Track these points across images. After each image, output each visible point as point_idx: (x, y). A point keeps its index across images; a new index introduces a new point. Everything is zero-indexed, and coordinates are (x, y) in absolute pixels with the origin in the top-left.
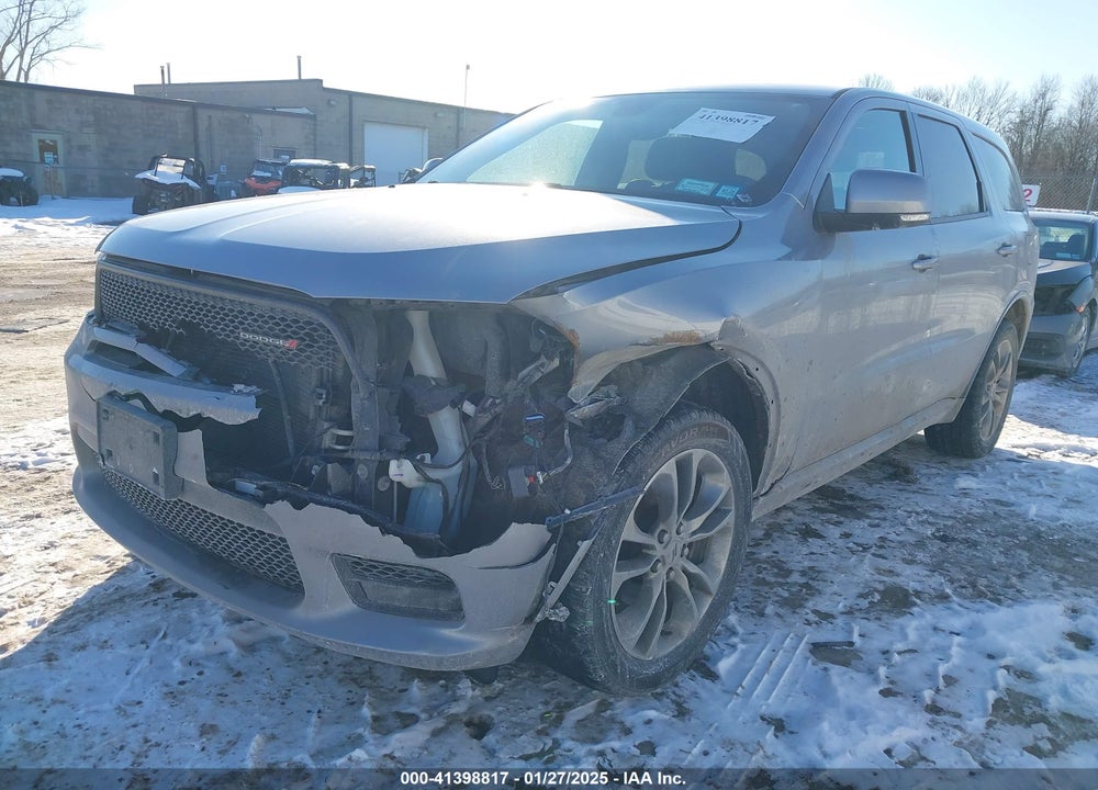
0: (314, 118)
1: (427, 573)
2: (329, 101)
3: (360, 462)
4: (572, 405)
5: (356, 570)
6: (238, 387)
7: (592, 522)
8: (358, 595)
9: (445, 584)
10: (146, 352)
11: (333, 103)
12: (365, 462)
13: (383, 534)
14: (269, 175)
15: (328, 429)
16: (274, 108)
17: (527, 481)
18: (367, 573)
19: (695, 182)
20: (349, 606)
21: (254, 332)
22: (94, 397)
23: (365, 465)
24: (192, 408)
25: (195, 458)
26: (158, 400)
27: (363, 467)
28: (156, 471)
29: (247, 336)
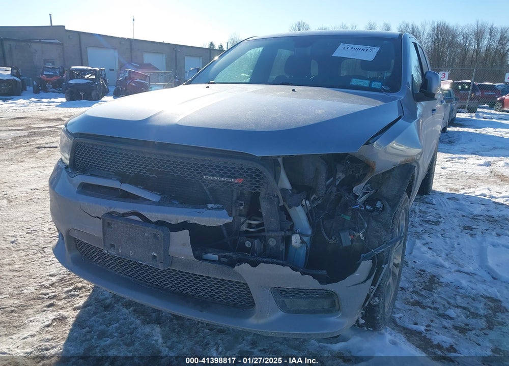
0: (62, 44)
1: (320, 291)
2: (69, 36)
3: (270, 237)
4: (356, 197)
5: (282, 294)
6: (210, 206)
7: (384, 254)
8: (283, 307)
9: (331, 295)
10: (127, 188)
11: (71, 37)
12: (274, 237)
13: (302, 275)
14: (52, 74)
15: (245, 221)
16: (40, 40)
17: (350, 238)
18: (288, 295)
19: (359, 80)
20: (280, 313)
21: (213, 175)
22: (93, 215)
23: (275, 238)
24: (181, 219)
25: (184, 245)
26: (154, 215)
27: (273, 239)
28: (155, 254)
29: (209, 178)
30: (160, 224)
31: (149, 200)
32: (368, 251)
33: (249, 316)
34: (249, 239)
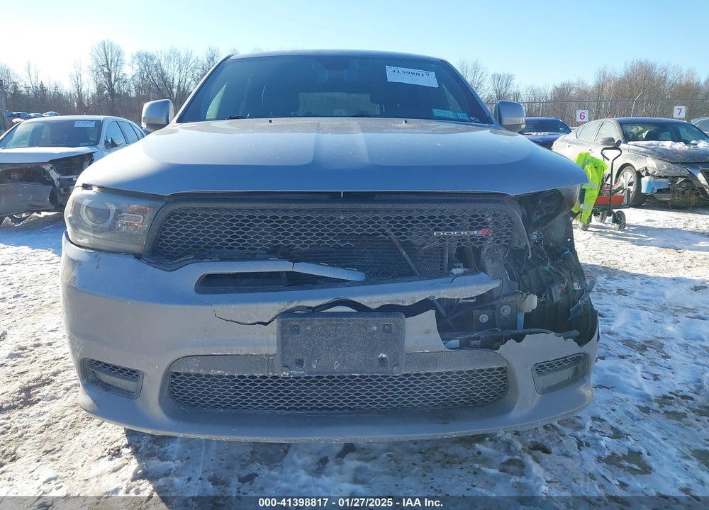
6: (455, 271)
17: (560, 291)
19: (440, 110)
21: (447, 230)
22: (249, 322)
23: (509, 305)
24: (419, 296)
25: (427, 332)
26: (373, 300)
27: (506, 307)
28: (384, 356)
29: (442, 234)
30: (388, 310)
31: (350, 281)
32: (575, 303)
33: (509, 409)
34: (485, 311)
